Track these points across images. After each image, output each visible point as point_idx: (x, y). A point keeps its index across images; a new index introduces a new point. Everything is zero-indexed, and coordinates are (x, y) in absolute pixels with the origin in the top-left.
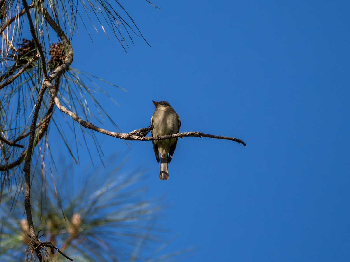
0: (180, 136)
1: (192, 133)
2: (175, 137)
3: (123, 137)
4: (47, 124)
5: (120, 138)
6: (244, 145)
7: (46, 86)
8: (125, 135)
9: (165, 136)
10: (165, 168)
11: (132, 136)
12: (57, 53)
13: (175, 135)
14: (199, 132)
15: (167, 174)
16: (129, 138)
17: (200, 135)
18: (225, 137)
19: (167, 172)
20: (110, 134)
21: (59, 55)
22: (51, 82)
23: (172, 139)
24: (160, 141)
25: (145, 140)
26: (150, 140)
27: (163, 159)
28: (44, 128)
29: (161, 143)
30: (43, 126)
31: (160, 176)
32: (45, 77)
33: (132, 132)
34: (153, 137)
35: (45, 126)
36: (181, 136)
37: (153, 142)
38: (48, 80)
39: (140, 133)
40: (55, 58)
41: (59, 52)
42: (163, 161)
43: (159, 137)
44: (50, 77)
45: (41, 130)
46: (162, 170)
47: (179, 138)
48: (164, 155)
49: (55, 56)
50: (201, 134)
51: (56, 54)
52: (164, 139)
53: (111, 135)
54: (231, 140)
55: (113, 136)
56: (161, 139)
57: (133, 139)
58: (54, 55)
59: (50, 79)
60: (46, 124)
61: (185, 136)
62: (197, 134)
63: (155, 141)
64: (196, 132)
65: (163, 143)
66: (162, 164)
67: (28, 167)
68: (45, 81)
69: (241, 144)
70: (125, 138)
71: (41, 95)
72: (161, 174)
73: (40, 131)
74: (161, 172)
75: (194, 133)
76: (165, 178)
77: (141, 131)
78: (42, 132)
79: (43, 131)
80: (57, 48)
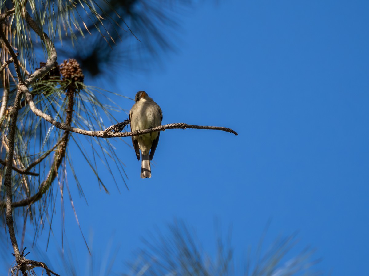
0: (161, 129)
1: (174, 125)
2: (156, 130)
3: (99, 134)
4: (64, 149)
5: (96, 136)
6: (236, 134)
7: (21, 91)
8: (101, 133)
9: (145, 130)
10: (146, 165)
11: (109, 133)
12: (69, 70)
13: (157, 128)
14: (182, 123)
15: (150, 171)
16: (106, 135)
17: (184, 127)
18: (213, 127)
19: (149, 169)
20: (86, 133)
21: (71, 72)
22: (27, 86)
23: (153, 134)
24: (140, 136)
25: (123, 136)
26: (129, 135)
27: (145, 155)
28: (61, 154)
29: (141, 138)
30: (61, 152)
31: (141, 174)
32: (20, 81)
33: (108, 129)
34: (132, 132)
35: (62, 152)
36: (163, 129)
37: (133, 138)
38: (24, 84)
39: (115, 127)
40: (66, 76)
41: (70, 69)
42: (144, 158)
43: (139, 131)
44: (27, 81)
45: (58, 156)
46: (144, 167)
47: (161, 131)
48: (145, 152)
49: (67, 74)
50: (184, 125)
51: (67, 72)
52: (145, 133)
53: (87, 135)
54: (220, 130)
55: (89, 135)
56: (140, 134)
57: (110, 136)
58: (65, 73)
59: (26, 83)
60: (62, 149)
61: (168, 128)
62: (180, 126)
63: (134, 137)
64: (179, 123)
65: (144, 138)
66: (144, 162)
67: (9, 180)
68: (21, 85)
69: (232, 133)
70: (101, 136)
71: (17, 102)
72: (142, 172)
73: (58, 158)
74: (143, 170)
75: (177, 124)
76: (147, 176)
77: (116, 126)
78: (59, 158)
79: (61, 156)
80: (68, 66)
